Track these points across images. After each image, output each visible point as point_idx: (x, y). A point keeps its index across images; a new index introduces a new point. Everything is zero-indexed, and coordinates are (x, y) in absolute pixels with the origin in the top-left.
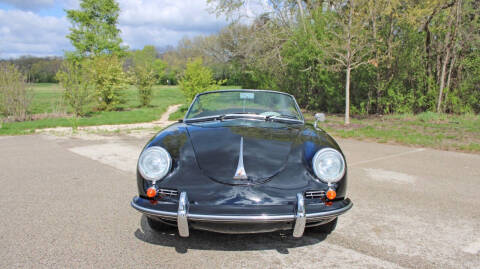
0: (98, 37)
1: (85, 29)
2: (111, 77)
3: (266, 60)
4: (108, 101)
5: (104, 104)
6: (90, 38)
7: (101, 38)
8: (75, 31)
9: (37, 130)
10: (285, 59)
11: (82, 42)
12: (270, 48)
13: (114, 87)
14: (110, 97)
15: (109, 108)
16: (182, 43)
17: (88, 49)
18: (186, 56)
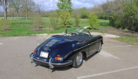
0: (65, 5)
1: (62, 2)
2: (66, 17)
3: (117, 13)
4: (65, 25)
5: (64, 25)
6: (63, 5)
7: (66, 5)
8: (59, 3)
9: (37, 35)
10: (124, 13)
11: (60, 6)
12: (119, 9)
13: (67, 20)
14: (65, 24)
15: (65, 27)
16: (94, 6)
17: (62, 8)
18: (95, 10)
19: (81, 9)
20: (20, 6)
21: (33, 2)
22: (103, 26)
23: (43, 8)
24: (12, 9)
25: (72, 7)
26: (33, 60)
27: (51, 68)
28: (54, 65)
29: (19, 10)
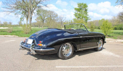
0: (82, 15)
6: (79, 15)
8: (76, 13)
11: (77, 16)
16: (113, 18)
17: (79, 18)
18: (114, 22)
19: (100, 21)
20: (46, 18)
21: (57, 14)
22: (120, 34)
23: (65, 19)
24: (40, 20)
25: (88, 16)
26: (21, 46)
27: (32, 53)
28: (36, 51)
29: (44, 21)
